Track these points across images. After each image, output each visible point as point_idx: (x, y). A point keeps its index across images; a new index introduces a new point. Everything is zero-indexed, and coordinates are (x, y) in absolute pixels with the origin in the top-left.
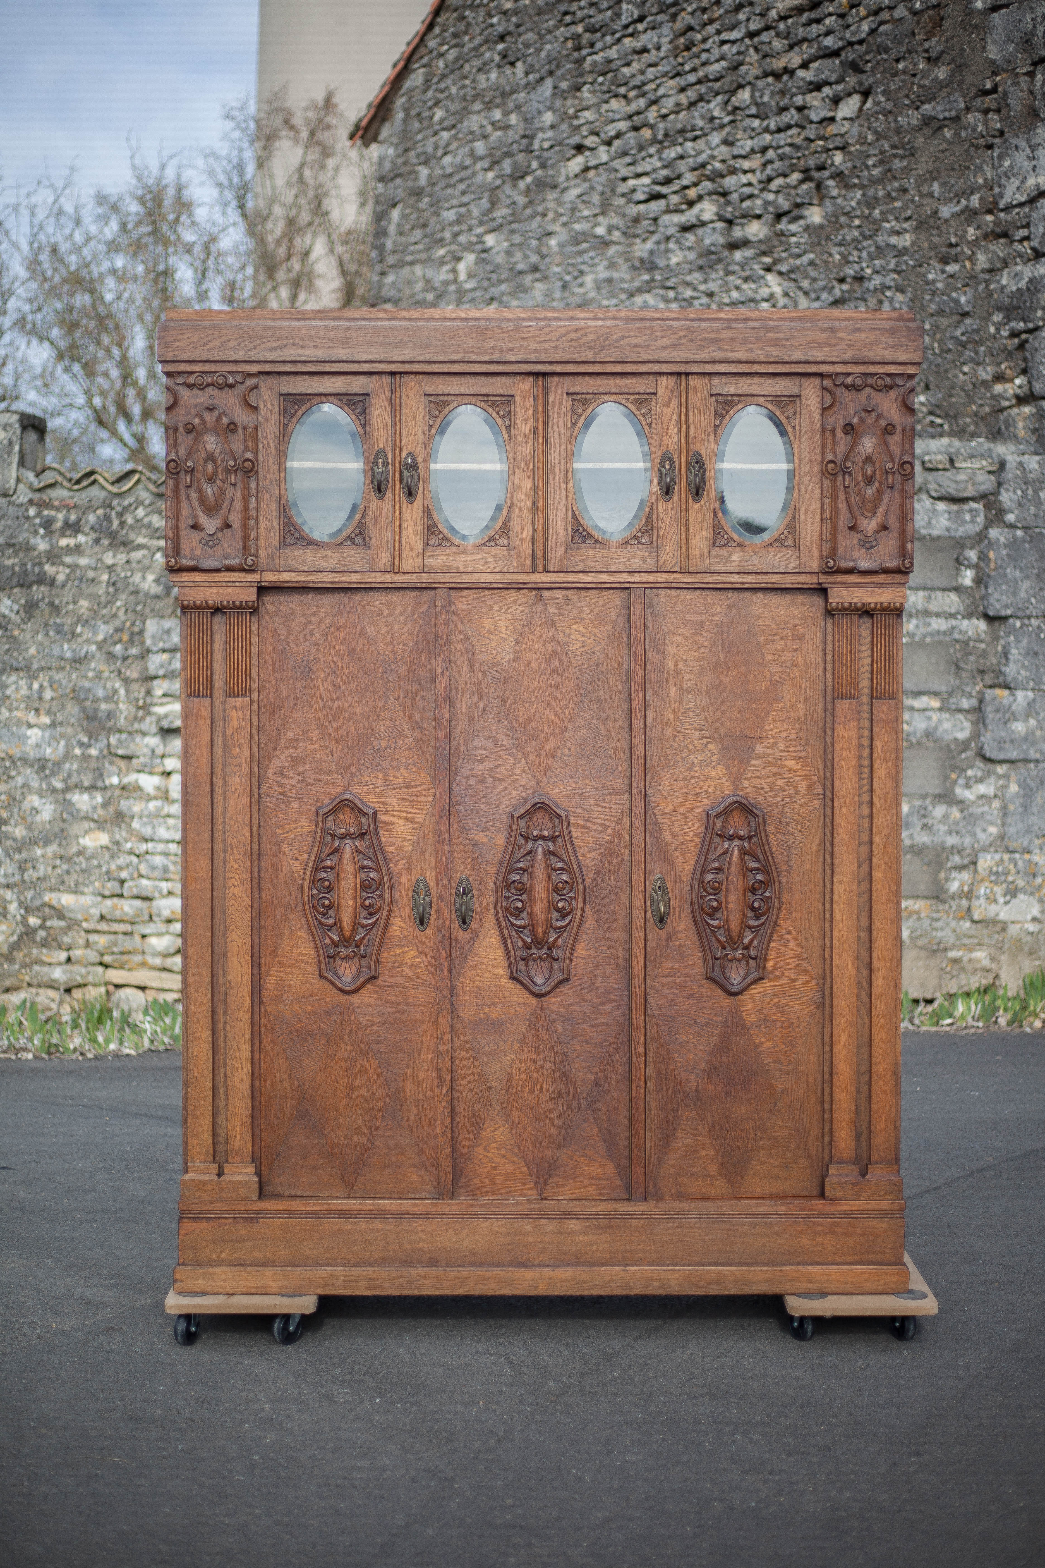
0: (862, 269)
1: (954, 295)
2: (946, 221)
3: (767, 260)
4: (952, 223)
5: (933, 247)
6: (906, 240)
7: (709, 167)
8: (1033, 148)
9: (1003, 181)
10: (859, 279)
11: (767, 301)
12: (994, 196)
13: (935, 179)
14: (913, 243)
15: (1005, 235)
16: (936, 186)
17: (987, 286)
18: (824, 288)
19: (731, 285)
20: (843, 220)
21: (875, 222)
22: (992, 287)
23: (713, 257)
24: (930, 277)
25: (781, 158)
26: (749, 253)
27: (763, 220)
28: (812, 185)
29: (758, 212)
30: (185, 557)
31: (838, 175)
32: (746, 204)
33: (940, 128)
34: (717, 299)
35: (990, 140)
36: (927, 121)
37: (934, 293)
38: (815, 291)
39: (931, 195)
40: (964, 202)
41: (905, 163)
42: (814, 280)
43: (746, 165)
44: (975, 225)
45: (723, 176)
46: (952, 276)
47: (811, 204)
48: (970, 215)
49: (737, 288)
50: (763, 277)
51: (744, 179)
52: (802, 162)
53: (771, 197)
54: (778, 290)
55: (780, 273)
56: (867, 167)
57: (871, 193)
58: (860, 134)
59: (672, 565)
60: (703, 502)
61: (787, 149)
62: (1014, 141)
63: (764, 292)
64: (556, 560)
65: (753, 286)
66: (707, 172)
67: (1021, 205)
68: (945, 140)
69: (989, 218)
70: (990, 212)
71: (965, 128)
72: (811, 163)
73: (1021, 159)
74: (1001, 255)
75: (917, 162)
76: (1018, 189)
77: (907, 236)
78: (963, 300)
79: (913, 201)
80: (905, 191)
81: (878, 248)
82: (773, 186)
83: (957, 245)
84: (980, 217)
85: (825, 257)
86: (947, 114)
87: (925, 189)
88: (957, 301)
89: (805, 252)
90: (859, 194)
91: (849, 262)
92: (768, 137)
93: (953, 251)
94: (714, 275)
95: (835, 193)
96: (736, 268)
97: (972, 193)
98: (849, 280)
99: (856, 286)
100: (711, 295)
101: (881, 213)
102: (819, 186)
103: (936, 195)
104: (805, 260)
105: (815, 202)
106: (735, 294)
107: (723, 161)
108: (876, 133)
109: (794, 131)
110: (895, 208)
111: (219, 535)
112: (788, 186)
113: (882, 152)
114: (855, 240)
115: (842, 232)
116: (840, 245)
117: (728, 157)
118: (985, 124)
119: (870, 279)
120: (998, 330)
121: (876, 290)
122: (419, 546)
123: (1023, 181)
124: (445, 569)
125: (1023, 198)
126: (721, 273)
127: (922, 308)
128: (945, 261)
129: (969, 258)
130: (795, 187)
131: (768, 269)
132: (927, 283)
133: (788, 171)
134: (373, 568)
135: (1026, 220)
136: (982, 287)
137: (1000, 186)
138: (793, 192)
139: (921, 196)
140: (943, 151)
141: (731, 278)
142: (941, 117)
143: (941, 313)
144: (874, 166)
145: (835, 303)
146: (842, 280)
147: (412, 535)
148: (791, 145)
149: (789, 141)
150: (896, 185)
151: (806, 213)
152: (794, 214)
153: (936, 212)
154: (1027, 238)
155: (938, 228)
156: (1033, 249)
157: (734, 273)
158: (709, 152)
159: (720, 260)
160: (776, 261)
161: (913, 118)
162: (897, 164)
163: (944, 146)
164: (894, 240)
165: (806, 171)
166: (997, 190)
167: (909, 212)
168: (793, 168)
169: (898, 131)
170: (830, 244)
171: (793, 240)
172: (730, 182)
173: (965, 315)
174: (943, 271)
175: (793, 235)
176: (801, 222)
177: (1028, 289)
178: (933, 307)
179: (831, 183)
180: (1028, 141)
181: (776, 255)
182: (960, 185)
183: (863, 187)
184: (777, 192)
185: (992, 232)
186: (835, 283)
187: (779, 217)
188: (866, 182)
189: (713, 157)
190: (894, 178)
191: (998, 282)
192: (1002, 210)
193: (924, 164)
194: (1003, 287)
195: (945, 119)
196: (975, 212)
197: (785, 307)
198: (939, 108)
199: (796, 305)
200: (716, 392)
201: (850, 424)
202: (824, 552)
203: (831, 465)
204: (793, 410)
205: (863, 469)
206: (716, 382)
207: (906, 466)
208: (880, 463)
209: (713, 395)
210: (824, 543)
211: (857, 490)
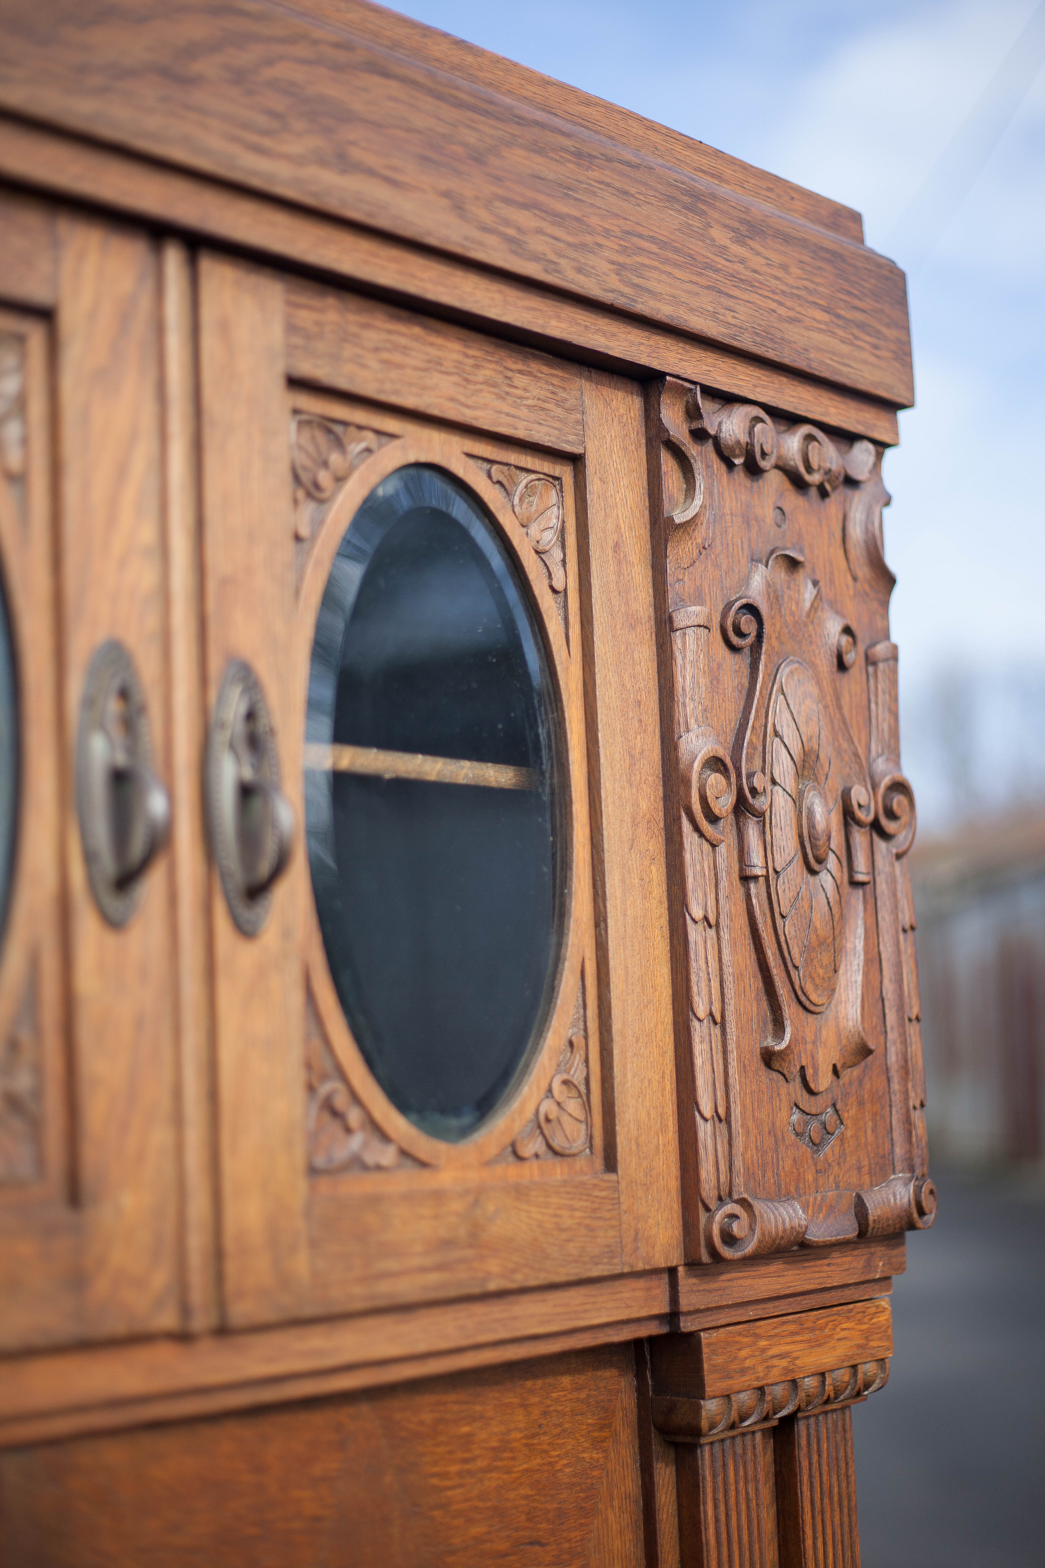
60: (266, 938)
200: (307, 368)
201: (751, 609)
202: (707, 1172)
203: (715, 780)
204: (553, 518)
205: (797, 801)
206: (305, 318)
207: (898, 802)
208: (835, 784)
209: (296, 383)
210: (704, 1130)
211: (785, 891)
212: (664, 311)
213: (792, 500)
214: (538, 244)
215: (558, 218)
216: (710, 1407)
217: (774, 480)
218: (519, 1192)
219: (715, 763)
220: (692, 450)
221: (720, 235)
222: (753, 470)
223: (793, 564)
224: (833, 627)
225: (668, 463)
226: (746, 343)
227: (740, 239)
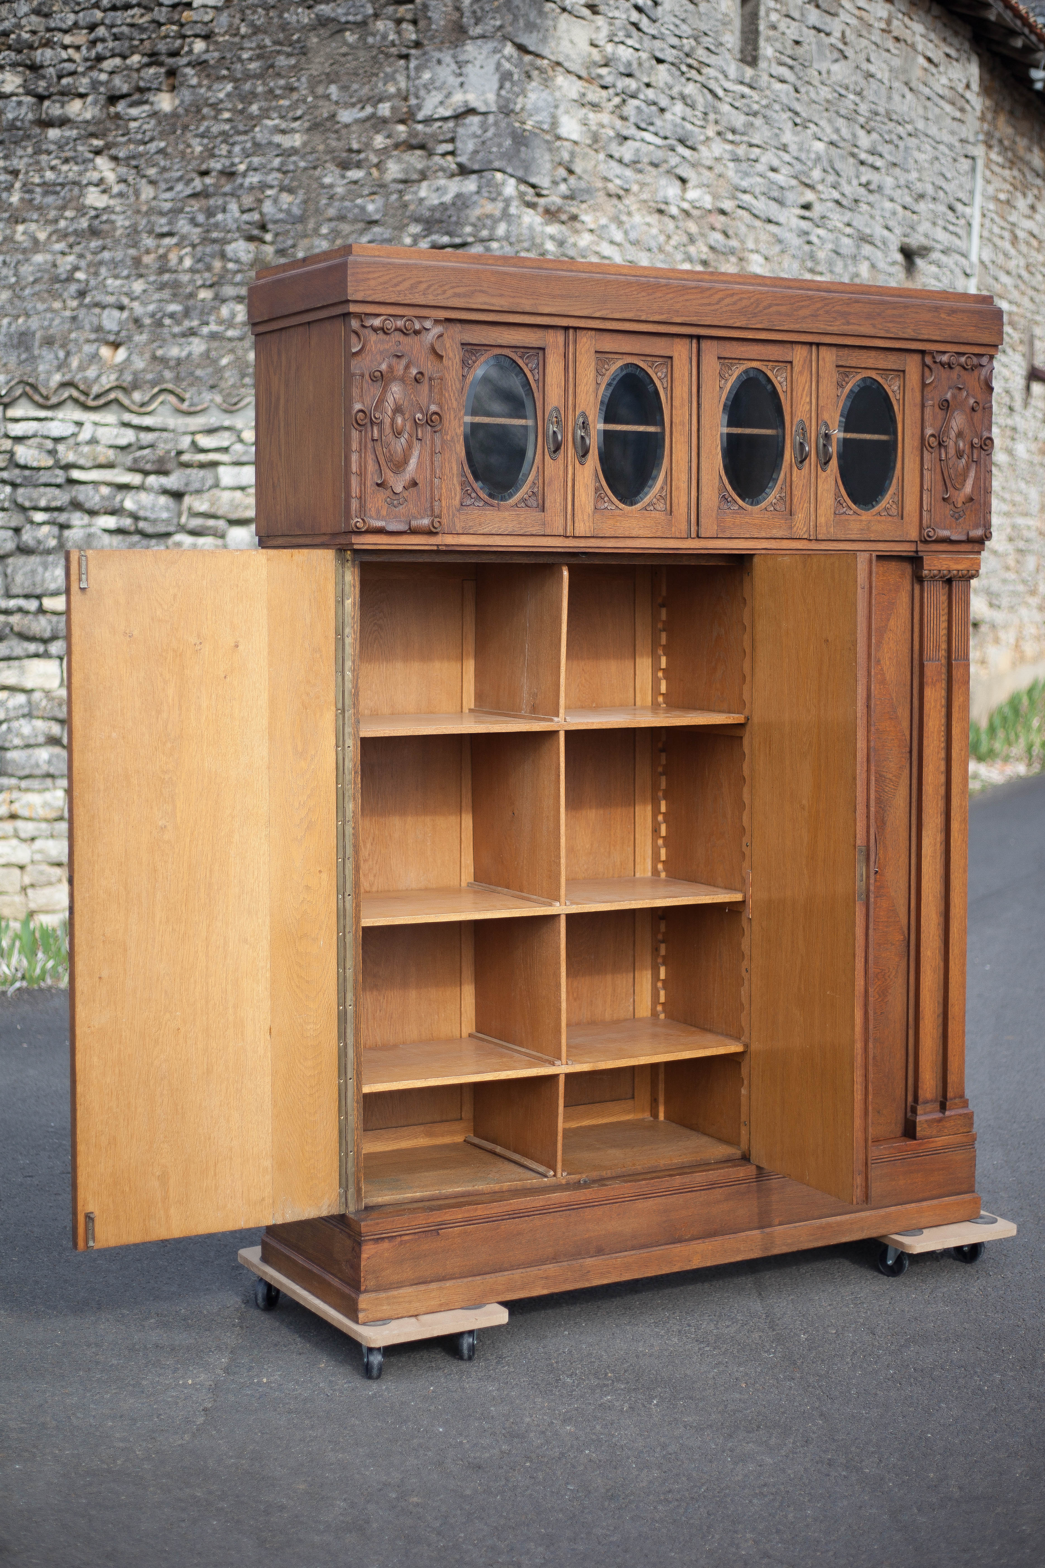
0: (233, 164)
1: (359, 201)
2: (347, 126)
3: (97, 143)
4: (354, 128)
5: (330, 151)
6: (297, 140)
7: (13, 36)
8: (460, 64)
9: (422, 93)
10: (229, 174)
11: (97, 185)
12: (409, 107)
13: (332, 82)
14: (305, 144)
15: (422, 147)
16: (333, 89)
17: (401, 197)
18: (180, 179)
19: (44, 164)
20: (205, 110)
21: (251, 117)
22: (407, 198)
23: (21, 133)
24: (327, 180)
25: (116, 38)
26: (74, 133)
27: (90, 99)
28: (162, 70)
29: (82, 90)
30: (371, 517)
31: (200, 64)
32: (64, 81)
33: (341, 31)
34: (21, 176)
35: (404, 51)
36: (323, 22)
37: (331, 197)
38: (166, 181)
39: (327, 97)
40: (369, 110)
41: (293, 61)
42: (164, 169)
43: (67, 39)
44: (385, 133)
45: (31, 47)
46: (355, 182)
47: (159, 90)
48: (379, 123)
49: (52, 168)
50: (92, 160)
51: (64, 55)
52: (147, 44)
53: (103, 77)
54: (111, 177)
55: (115, 158)
56: (240, 59)
57: (247, 86)
58: (230, 26)
59: (802, 533)
60: (829, 471)
61: (125, 29)
62: (437, 55)
63: (95, 176)
64: (709, 526)
65: (76, 168)
66: (11, 42)
67: (445, 119)
68: (346, 43)
69: (401, 128)
70: (402, 122)
71: (374, 35)
72: (162, 47)
73: (446, 73)
74: (419, 166)
75: (309, 61)
76: (441, 103)
77: (297, 136)
78: (371, 207)
79: (304, 101)
80: (292, 89)
81: (256, 145)
82: (108, 65)
83: (359, 152)
84: (390, 126)
85: (181, 147)
86: (351, 18)
87: (320, 90)
88: (363, 209)
89: (152, 140)
90: (229, 87)
91: (213, 156)
92: (99, 15)
93: (355, 157)
94: (20, 152)
95: (194, 81)
96: (52, 147)
97: (380, 100)
98: (214, 174)
99: (223, 180)
100: (15, 173)
101: (260, 109)
102: (172, 73)
103: (334, 97)
104: (153, 147)
105: (164, 88)
106: (49, 175)
107: (34, 32)
108: (252, 24)
109: (136, 11)
110: (281, 106)
111: (406, 494)
112: (128, 68)
113: (260, 47)
114: (223, 133)
115: (206, 123)
116: (202, 136)
117: (42, 28)
118: (399, 33)
119: (244, 175)
120: (415, 242)
121: (252, 188)
122: (590, 508)
123: (449, 95)
124: (613, 534)
125: (448, 113)
126: (30, 150)
127: (318, 211)
128: (345, 166)
129: (377, 166)
130: (138, 70)
131: (98, 152)
132: (323, 186)
133: (128, 53)
134: (548, 532)
135: (449, 135)
136: (394, 197)
137: (417, 97)
138: (135, 75)
139: (316, 97)
140: (344, 55)
141: (44, 158)
142: (343, 19)
143: (342, 218)
144: (250, 59)
145: (194, 195)
146: (205, 173)
147: (583, 499)
148: (132, 25)
149: (129, 20)
150: (282, 82)
151: (152, 98)
152: (136, 97)
153: (333, 116)
154: (452, 153)
155: (337, 132)
156: (460, 165)
157: (49, 153)
158: (13, 20)
159: (28, 137)
160: (108, 146)
161: (305, 17)
162: (282, 61)
163: (344, 50)
164: (278, 139)
165: (153, 54)
166: (413, 101)
167: (299, 113)
168: (133, 50)
169: (284, 27)
170: (189, 135)
171: (133, 125)
172: (43, 55)
173: (373, 223)
174: (343, 177)
175: (135, 120)
176: (146, 107)
177: (454, 204)
178: (332, 212)
179: (189, 71)
180: (454, 57)
181: (110, 139)
182: (365, 91)
183: (235, 80)
184: (112, 73)
185: (404, 142)
186: (194, 175)
187: (113, 99)
188: (239, 76)
189: (19, 26)
190: (279, 75)
191: (416, 193)
192: (419, 122)
193: (318, 65)
194: (421, 200)
195: (347, 22)
196: (384, 121)
197: (121, 195)
198: (340, 11)
199: (137, 194)
200: (840, 363)
201: (947, 401)
202: (924, 522)
203: (932, 439)
204: (897, 383)
205: (956, 443)
206: (840, 353)
207: (988, 442)
208: (968, 438)
209: (837, 366)
210: (924, 513)
211: (950, 464)
212: (926, 337)
213: (963, 372)
214: (893, 330)
215: (899, 323)
216: (925, 572)
217: (958, 368)
218: (879, 522)
219: (933, 435)
220: (933, 366)
221: (943, 316)
222: (951, 368)
223: (960, 389)
224: (971, 401)
225: (926, 370)
226: (949, 339)
227: (949, 315)
